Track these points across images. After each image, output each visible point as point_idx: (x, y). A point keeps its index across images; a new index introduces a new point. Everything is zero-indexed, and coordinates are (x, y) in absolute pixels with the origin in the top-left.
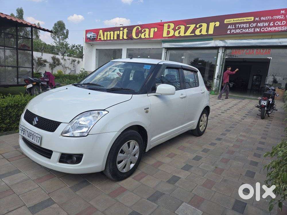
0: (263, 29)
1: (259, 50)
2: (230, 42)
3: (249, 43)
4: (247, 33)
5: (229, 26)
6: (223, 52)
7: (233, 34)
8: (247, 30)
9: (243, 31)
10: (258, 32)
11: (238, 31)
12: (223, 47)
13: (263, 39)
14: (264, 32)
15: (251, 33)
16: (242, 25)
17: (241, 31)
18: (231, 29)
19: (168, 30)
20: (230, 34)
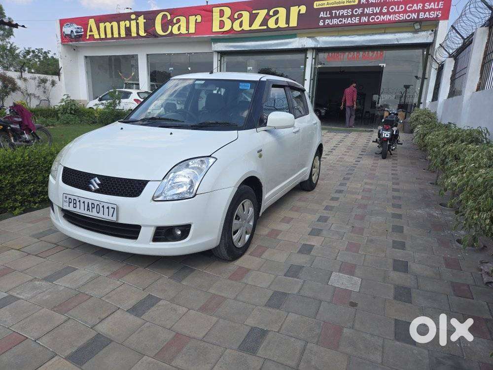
0: (372, 19)
1: (367, 53)
2: (325, 41)
3: (353, 42)
4: (349, 25)
5: (322, 13)
6: (314, 57)
7: (329, 26)
8: (349, 21)
9: (344, 21)
10: (365, 24)
11: (335, 21)
12: (313, 49)
13: (373, 34)
14: (375, 23)
15: (355, 25)
16: (342, 12)
17: (340, 21)
18: (324, 19)
19: (221, 19)
20: (324, 27)
